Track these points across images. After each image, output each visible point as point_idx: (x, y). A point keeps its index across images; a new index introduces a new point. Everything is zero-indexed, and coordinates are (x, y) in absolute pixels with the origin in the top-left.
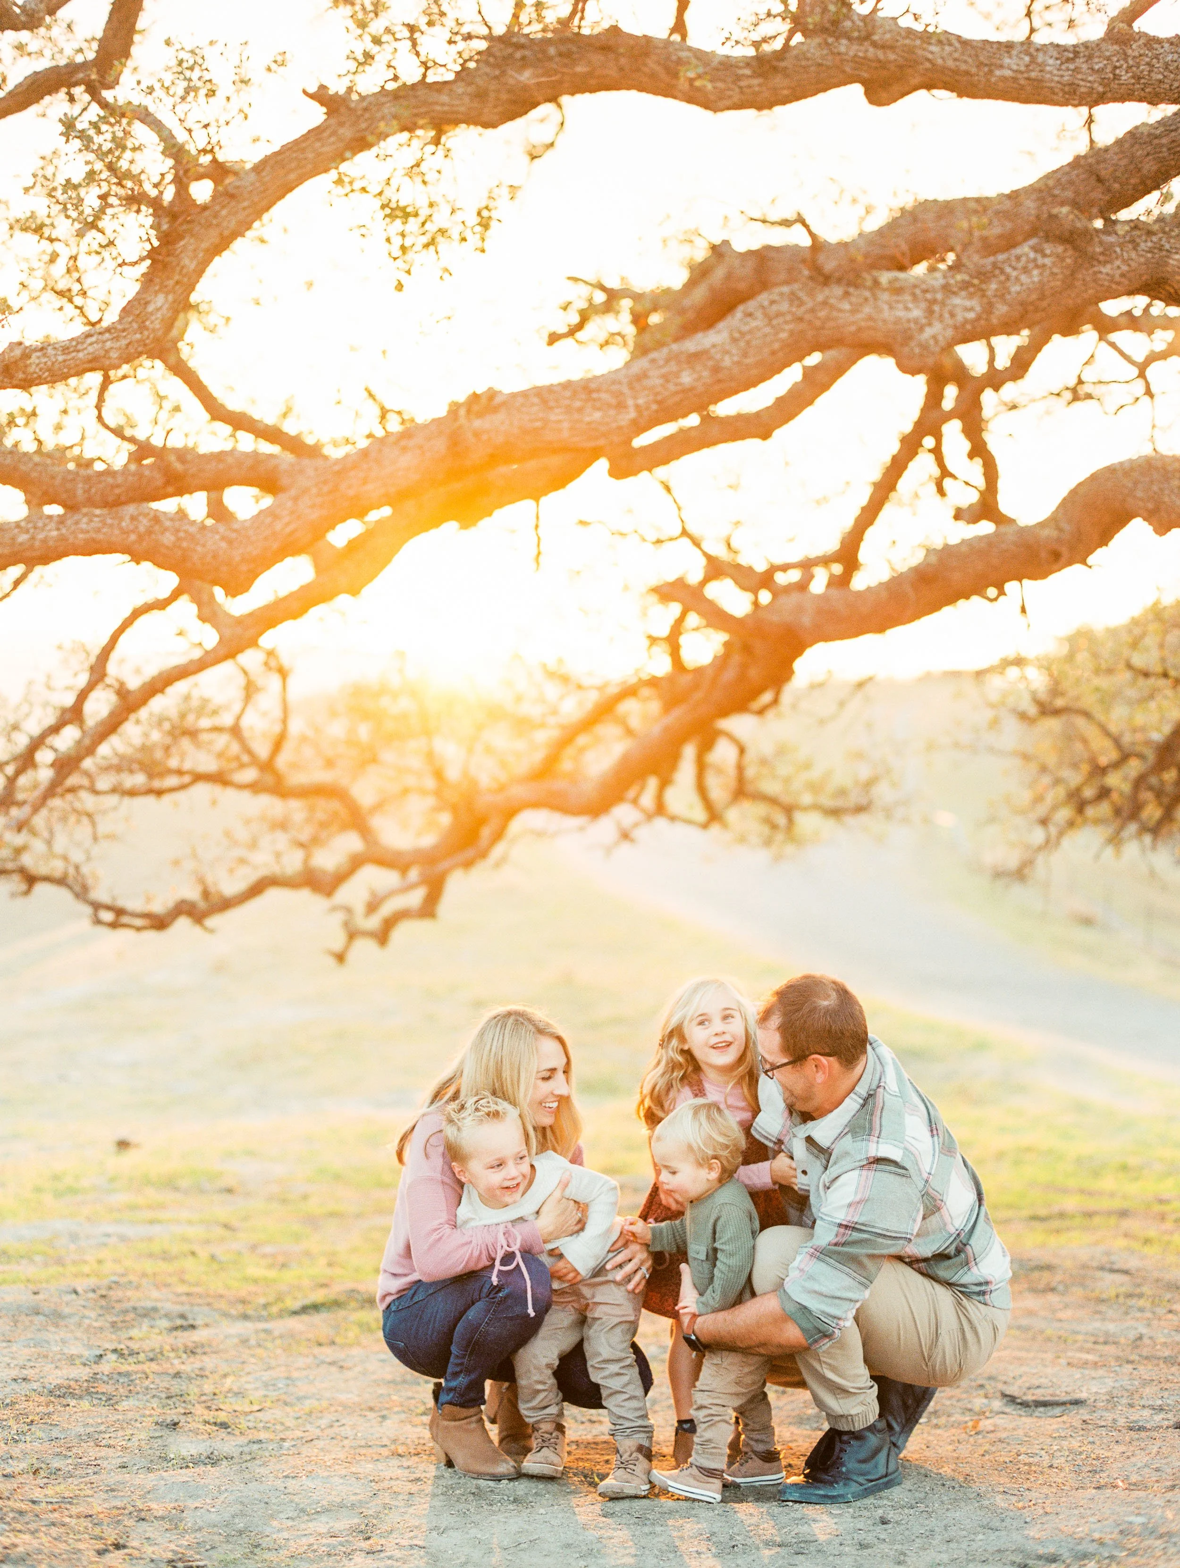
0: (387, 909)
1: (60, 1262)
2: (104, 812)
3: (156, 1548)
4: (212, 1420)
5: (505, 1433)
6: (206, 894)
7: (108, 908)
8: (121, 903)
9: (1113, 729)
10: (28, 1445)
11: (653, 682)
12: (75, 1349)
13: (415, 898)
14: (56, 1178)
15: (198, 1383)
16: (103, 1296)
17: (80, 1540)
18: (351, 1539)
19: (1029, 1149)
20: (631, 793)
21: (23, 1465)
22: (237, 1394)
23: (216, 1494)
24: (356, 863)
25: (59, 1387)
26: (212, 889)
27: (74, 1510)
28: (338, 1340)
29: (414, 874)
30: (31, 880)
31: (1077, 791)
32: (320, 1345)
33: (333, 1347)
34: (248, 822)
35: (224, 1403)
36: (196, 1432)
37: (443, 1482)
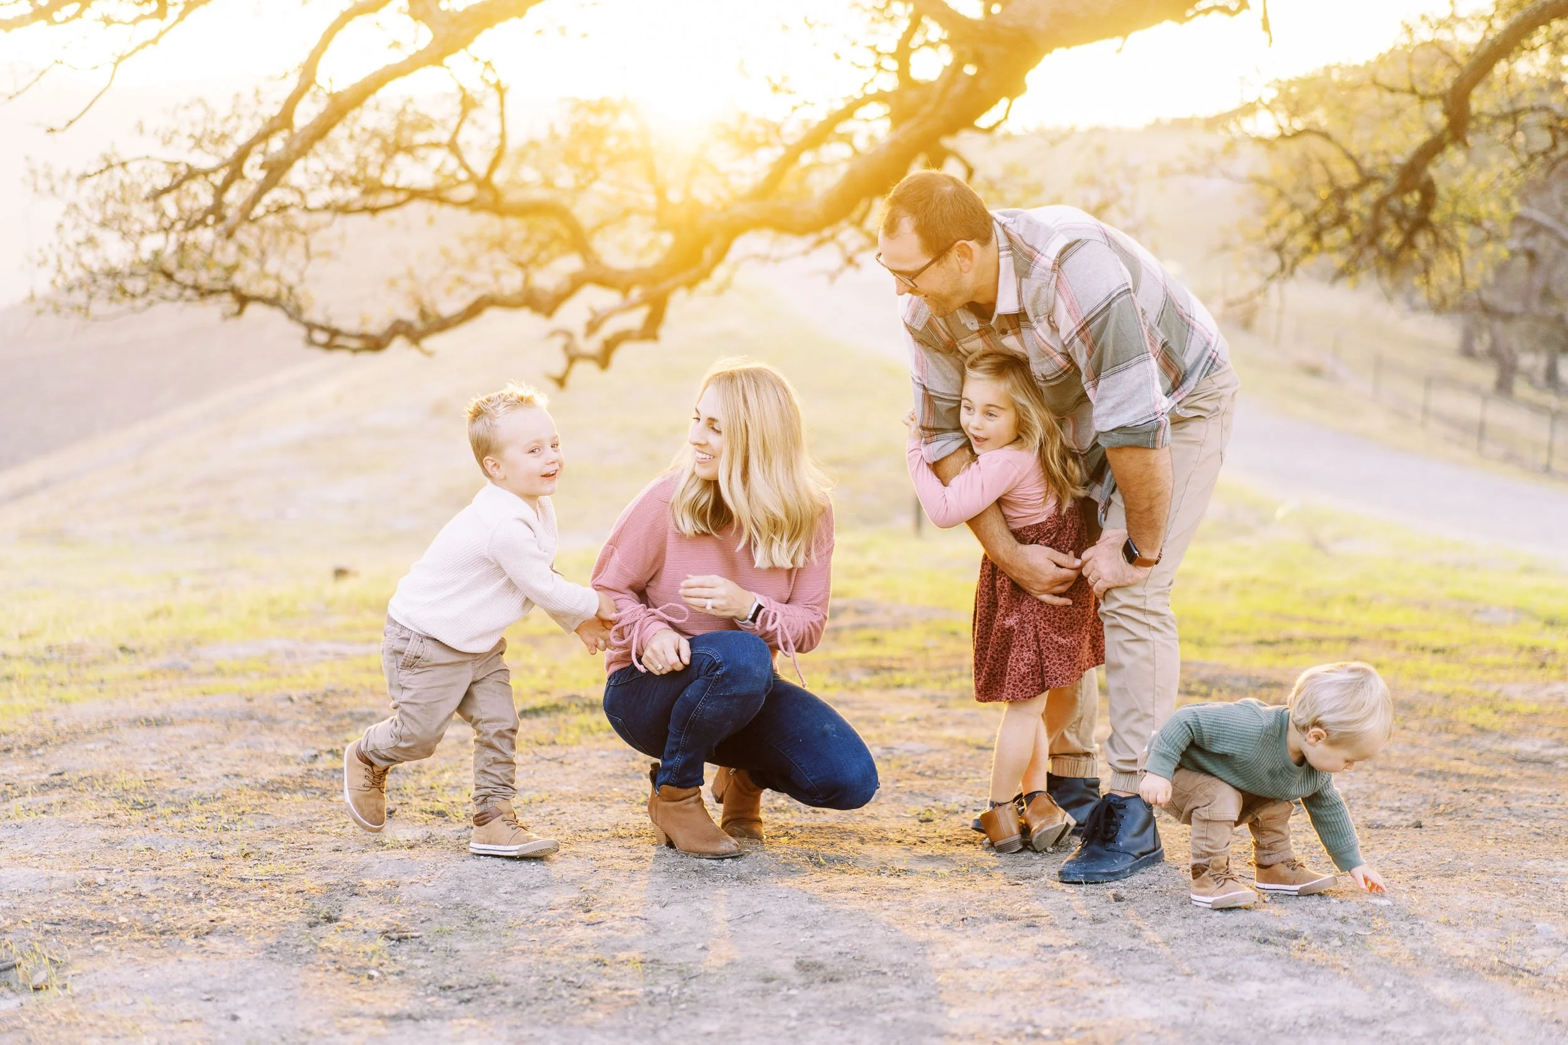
0: (608, 330)
1: (276, 675)
2: (317, 228)
3: (369, 921)
4: (429, 810)
5: (728, 817)
6: (423, 314)
7: (323, 329)
8: (336, 324)
9: (1355, 151)
10: (239, 833)
11: (881, 97)
12: (289, 750)
13: (636, 319)
14: (272, 602)
15: (415, 778)
16: (318, 703)
17: (290, 914)
18: (570, 911)
19: (1254, 581)
20: (856, 215)
21: (233, 850)
22: (454, 788)
23: (432, 871)
24: (576, 284)
25: (272, 782)
26: (429, 310)
27: (284, 888)
28: (557, 740)
29: (636, 293)
30: (243, 300)
31: (1315, 215)
32: (541, 744)
33: (555, 747)
34: (465, 241)
35: (442, 796)
36: (413, 820)
37: (664, 860)
